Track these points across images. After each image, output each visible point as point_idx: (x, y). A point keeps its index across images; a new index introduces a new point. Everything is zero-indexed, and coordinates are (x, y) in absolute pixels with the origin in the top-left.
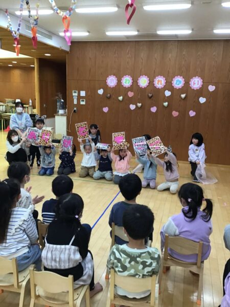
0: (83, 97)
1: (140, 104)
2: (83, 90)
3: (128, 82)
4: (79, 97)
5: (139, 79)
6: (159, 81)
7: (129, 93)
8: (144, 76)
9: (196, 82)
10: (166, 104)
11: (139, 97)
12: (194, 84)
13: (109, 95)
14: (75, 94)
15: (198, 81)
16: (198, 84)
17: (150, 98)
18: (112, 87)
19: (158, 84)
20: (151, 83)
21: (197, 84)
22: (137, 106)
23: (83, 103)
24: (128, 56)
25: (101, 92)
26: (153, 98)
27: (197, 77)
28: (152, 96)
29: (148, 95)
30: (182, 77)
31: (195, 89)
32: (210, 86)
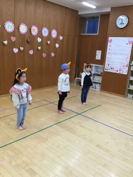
5: (20, 26)
7: (11, 38)
8: (23, 24)
10: (39, 48)
11: (20, 42)
12: (53, 34)
19: (33, 32)
24: (9, 3)
26: (30, 43)
31: (54, 38)
32: (60, 36)
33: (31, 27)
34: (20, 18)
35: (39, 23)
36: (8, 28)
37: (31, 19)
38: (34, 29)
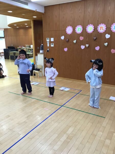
0: (52, 42)
1: (88, 45)
2: (52, 37)
3: (79, 30)
4: (50, 42)
5: (87, 27)
6: (101, 27)
7: (80, 38)
8: (91, 24)
10: (106, 44)
11: (87, 40)
13: (67, 40)
14: (48, 40)
17: (95, 40)
18: (69, 34)
19: (101, 29)
20: (95, 29)
22: (85, 46)
23: (52, 46)
24: (80, 11)
25: (63, 38)
26: (97, 40)
28: (96, 39)
29: (93, 39)
33: (98, 26)
35: (108, 20)
36: (78, 30)
37: (99, 19)
38: (102, 27)
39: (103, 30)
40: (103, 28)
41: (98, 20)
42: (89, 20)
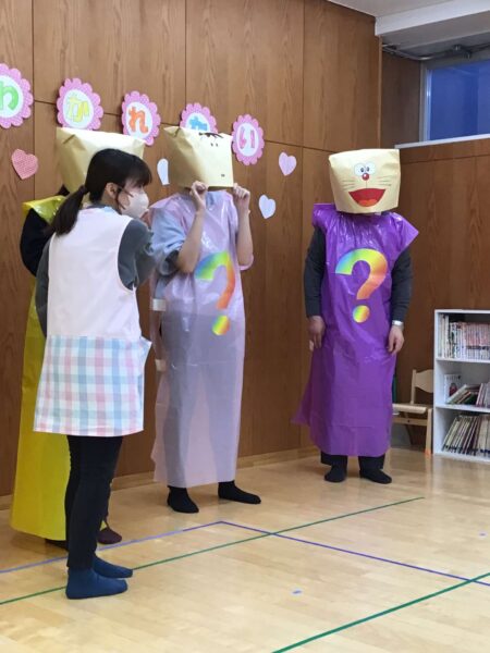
3: (8, 99)
8: (78, 82)
9: (247, 136)
12: (243, 141)
15: (252, 133)
16: (253, 146)
21: (249, 143)
27: (248, 116)
30: (207, 109)
31: (247, 163)
32: (283, 155)
33: (123, 100)
34: (63, 52)
35: (164, 76)
37: (118, 58)
38: (137, 110)
39: (144, 129)
40: (143, 121)
41: (116, 66)
42: (65, 45)
